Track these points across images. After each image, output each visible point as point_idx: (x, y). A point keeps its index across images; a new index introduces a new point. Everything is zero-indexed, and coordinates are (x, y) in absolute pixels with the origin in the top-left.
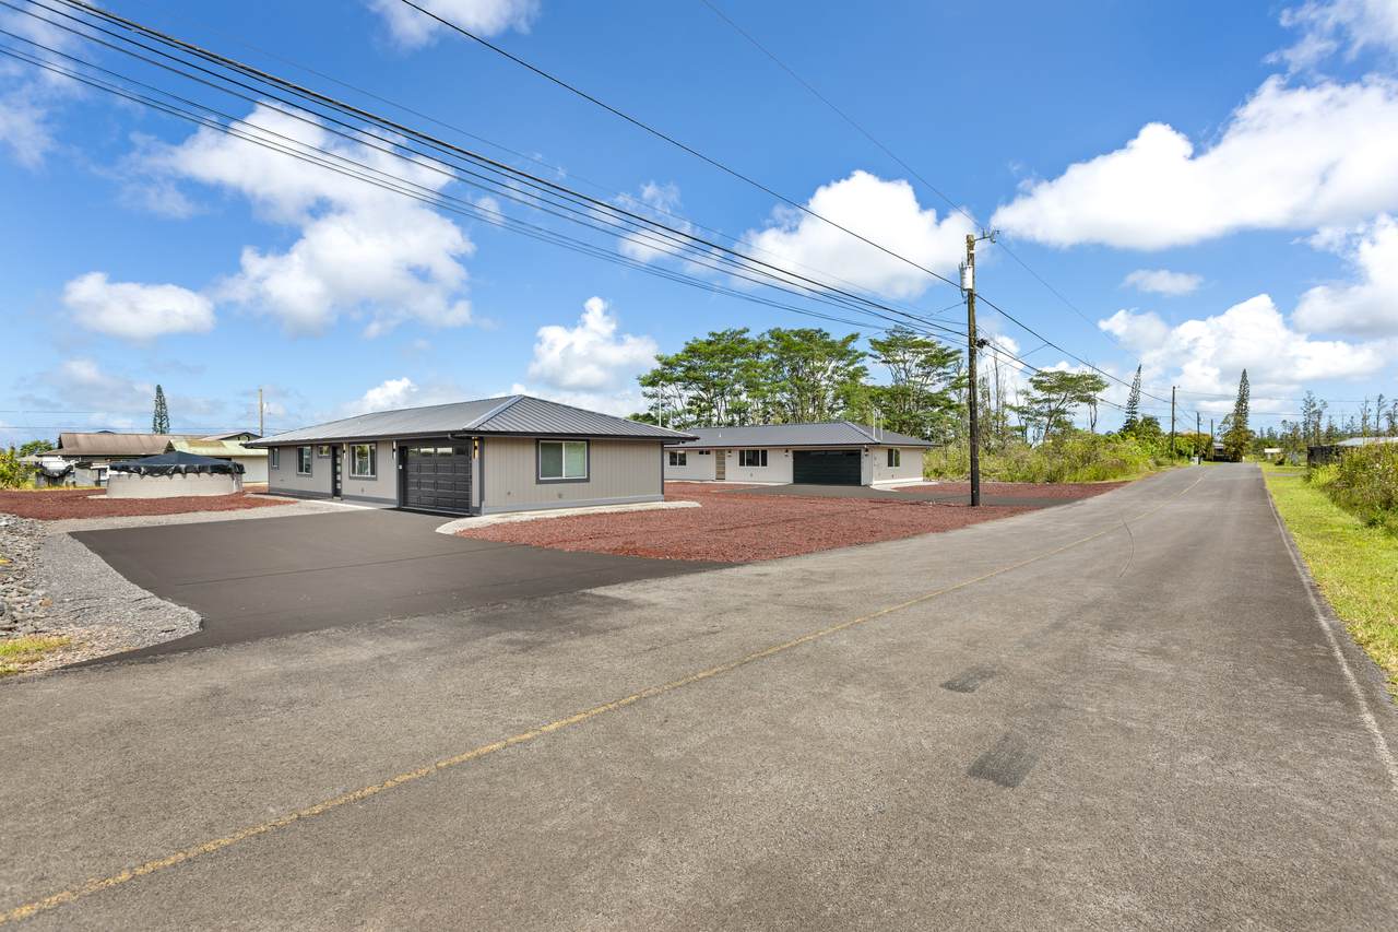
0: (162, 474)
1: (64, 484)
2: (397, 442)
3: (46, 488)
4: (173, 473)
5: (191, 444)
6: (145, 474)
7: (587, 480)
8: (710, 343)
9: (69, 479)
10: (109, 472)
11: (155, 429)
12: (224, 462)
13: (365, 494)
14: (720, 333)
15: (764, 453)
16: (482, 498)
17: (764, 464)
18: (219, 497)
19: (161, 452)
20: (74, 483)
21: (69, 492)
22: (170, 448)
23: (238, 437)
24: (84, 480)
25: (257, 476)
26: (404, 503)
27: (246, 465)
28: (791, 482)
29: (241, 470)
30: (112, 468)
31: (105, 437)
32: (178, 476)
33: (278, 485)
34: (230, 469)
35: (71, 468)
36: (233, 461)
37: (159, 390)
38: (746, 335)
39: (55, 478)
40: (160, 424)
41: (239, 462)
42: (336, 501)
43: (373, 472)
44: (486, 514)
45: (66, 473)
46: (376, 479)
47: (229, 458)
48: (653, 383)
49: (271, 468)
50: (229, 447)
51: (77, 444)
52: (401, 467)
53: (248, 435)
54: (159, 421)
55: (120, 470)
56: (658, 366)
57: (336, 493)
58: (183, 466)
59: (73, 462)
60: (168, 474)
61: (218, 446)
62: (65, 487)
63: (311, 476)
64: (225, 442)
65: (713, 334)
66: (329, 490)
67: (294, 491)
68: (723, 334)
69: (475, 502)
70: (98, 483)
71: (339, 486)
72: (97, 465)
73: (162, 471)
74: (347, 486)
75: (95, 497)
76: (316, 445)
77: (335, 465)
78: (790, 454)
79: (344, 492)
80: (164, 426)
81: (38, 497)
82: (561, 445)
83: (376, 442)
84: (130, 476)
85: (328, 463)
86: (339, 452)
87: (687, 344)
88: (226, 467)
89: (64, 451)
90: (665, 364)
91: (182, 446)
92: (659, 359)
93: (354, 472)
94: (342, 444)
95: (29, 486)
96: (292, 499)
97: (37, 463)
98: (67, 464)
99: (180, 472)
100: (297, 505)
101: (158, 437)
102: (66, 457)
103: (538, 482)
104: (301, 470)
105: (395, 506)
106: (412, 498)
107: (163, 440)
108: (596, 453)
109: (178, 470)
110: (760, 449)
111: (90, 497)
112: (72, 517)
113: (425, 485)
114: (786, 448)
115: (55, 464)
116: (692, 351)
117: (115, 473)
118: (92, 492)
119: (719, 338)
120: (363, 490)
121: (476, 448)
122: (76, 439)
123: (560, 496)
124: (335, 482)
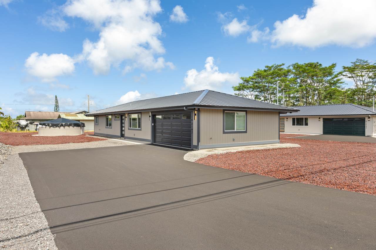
0: (57, 127)
1: (26, 130)
2: (151, 112)
3: (20, 131)
4: (60, 126)
5: (66, 115)
6: (51, 126)
7: (246, 132)
8: (265, 71)
9: (27, 128)
10: (39, 126)
11: (55, 111)
12: (78, 122)
13: (135, 137)
14: (270, 66)
15: (306, 119)
16: (199, 141)
17: (306, 124)
18: (77, 136)
19: (56, 118)
20: (29, 130)
21: (27, 133)
22: (59, 117)
23: (82, 113)
24: (32, 128)
25: (90, 128)
26: (154, 142)
27: (86, 124)
28: (322, 133)
29: (84, 125)
30: (40, 124)
31: (39, 113)
32: (62, 127)
33: (98, 132)
34: (80, 125)
35: (28, 124)
36: (81, 122)
37: (56, 97)
38: (282, 67)
39: (23, 128)
40: (57, 109)
41: (83, 122)
42: (122, 139)
43: (139, 126)
44: (201, 149)
45: (27, 126)
46: (141, 130)
47: (79, 121)
48: (239, 89)
49: (95, 125)
50: (79, 117)
51: (30, 115)
52: (153, 124)
53: (85, 112)
54: (56, 108)
55: (43, 125)
56: (242, 81)
57: (122, 136)
58: (64, 124)
59: (29, 122)
60: (59, 127)
61: (75, 116)
62: (25, 131)
63: (111, 128)
64: (77, 114)
65: (267, 67)
66: (119, 134)
67: (104, 134)
68: (272, 66)
69: (195, 143)
70: (36, 130)
71: (123, 133)
72: (36, 123)
73: (56, 126)
74: (127, 133)
75: (34, 135)
76: (113, 114)
77: (122, 123)
78: (322, 120)
79: (126, 136)
80: (58, 109)
81: (16, 135)
82: (234, 113)
83: (141, 113)
84: (46, 127)
85: (119, 122)
86: (123, 117)
87: (255, 71)
88: (79, 124)
89: (27, 118)
90: (245, 81)
91: (63, 116)
92: (242, 79)
93: (130, 127)
94: (125, 114)
95: (14, 131)
96: (104, 138)
97: (18, 122)
98: (27, 123)
99: (63, 126)
100: (107, 141)
101: (56, 113)
102: (27, 120)
103: (224, 133)
104: (107, 125)
105: (150, 143)
106: (158, 139)
107: (57, 114)
108: (250, 117)
109: (62, 125)
110: (304, 117)
111: (33, 135)
112: (24, 144)
113: (166, 133)
114: (319, 117)
115: (23, 123)
116: (258, 75)
117: (41, 126)
118: (34, 133)
119: (269, 68)
120: (134, 135)
121: (195, 115)
122: (30, 113)
123: (234, 140)
124: (122, 131)
